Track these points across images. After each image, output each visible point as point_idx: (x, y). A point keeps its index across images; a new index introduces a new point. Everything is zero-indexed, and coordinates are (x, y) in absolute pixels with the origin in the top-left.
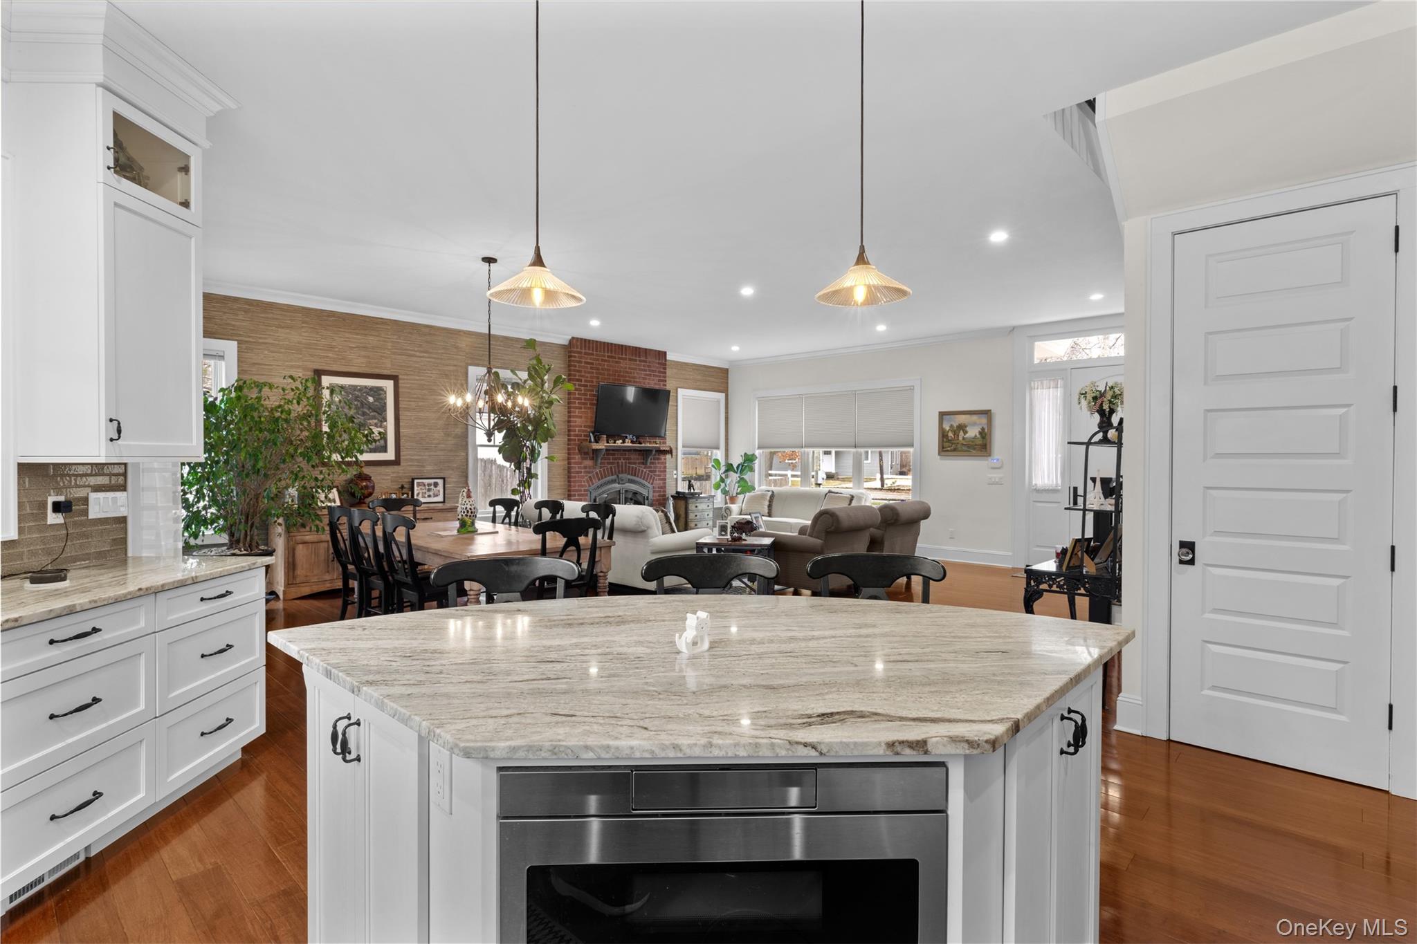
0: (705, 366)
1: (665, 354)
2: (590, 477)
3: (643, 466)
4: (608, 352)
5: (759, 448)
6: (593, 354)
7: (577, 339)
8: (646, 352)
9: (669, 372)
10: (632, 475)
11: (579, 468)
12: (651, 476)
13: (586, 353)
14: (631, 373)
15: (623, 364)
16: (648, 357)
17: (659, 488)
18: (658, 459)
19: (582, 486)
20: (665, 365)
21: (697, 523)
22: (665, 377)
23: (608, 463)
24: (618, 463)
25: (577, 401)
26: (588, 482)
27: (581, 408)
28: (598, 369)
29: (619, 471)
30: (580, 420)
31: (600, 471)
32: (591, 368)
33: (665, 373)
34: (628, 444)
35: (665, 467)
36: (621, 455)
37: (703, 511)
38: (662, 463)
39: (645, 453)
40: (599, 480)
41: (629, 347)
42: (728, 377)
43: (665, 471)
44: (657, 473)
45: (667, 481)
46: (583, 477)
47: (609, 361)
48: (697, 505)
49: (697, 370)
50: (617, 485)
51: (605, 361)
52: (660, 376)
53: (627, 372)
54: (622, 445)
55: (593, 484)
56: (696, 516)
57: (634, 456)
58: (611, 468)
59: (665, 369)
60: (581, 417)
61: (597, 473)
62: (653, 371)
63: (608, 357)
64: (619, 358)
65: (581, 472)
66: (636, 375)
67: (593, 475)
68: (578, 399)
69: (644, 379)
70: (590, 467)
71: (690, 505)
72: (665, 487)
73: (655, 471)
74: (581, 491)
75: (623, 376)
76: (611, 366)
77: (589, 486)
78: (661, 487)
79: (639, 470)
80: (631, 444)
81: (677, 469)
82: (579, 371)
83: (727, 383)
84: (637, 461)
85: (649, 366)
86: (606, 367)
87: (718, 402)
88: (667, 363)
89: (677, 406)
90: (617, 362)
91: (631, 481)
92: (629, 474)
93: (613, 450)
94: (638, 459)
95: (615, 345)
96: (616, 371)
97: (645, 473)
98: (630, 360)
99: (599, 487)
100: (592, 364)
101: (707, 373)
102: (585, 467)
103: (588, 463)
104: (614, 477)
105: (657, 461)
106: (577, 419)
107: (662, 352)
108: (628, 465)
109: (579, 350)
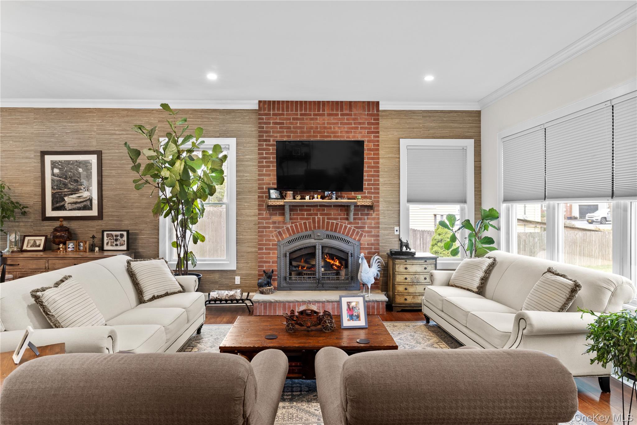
0: (442, 112)
1: (378, 103)
2: (279, 232)
3: (347, 222)
4: (301, 110)
5: (506, 200)
6: (283, 114)
7: (265, 102)
8: (351, 105)
9: (383, 123)
10: (331, 230)
11: (266, 223)
12: (358, 233)
13: (274, 115)
14: (330, 128)
15: (320, 120)
16: (353, 109)
17: (368, 244)
18: (368, 214)
19: (270, 240)
20: (378, 115)
21: (407, 287)
22: (378, 128)
23: (301, 219)
24: (314, 219)
25: (264, 160)
26: (277, 236)
27: (269, 167)
28: (289, 128)
29: (315, 227)
30: (267, 178)
31: (292, 227)
32: (280, 128)
33: (378, 124)
34: (317, 199)
35: (378, 223)
36: (318, 210)
37: (416, 273)
38: (374, 219)
39: (346, 208)
40: (290, 235)
41: (328, 102)
42: (480, 121)
43: (378, 227)
44: (366, 229)
45: (380, 238)
46: (271, 232)
47: (303, 119)
48: (408, 266)
49: (430, 116)
50: (312, 241)
51: (297, 119)
52: (370, 128)
53: (325, 128)
54: (311, 200)
55: (283, 239)
56: (406, 279)
57: (333, 212)
58: (305, 223)
59: (378, 119)
60: (269, 175)
61: (287, 229)
62: (360, 123)
63: (301, 115)
64: (315, 115)
65: (269, 227)
66: (337, 129)
67: (284, 231)
68: (265, 158)
69: (347, 132)
70: (279, 223)
71: (397, 266)
72: (378, 244)
73: (364, 227)
74: (269, 245)
75: (319, 132)
76: (304, 123)
77: (279, 241)
78: (372, 244)
79: (341, 226)
80: (321, 200)
81: (399, 225)
82: (266, 132)
83: (480, 127)
84: (339, 217)
85: (354, 119)
86: (298, 125)
87: (464, 149)
88: (380, 113)
89: (399, 158)
90: (311, 119)
91: (329, 237)
92: (327, 230)
93: (307, 206)
94: (340, 215)
95: (310, 102)
96: (312, 128)
97: (350, 229)
98: (329, 115)
99: (289, 242)
100: (283, 123)
101: (445, 119)
102: (274, 223)
103: (277, 218)
104: (309, 233)
105: (366, 217)
106: (264, 177)
107: (373, 102)
108: (326, 220)
109: (266, 112)
